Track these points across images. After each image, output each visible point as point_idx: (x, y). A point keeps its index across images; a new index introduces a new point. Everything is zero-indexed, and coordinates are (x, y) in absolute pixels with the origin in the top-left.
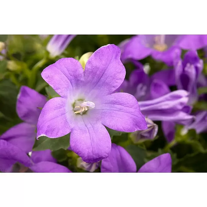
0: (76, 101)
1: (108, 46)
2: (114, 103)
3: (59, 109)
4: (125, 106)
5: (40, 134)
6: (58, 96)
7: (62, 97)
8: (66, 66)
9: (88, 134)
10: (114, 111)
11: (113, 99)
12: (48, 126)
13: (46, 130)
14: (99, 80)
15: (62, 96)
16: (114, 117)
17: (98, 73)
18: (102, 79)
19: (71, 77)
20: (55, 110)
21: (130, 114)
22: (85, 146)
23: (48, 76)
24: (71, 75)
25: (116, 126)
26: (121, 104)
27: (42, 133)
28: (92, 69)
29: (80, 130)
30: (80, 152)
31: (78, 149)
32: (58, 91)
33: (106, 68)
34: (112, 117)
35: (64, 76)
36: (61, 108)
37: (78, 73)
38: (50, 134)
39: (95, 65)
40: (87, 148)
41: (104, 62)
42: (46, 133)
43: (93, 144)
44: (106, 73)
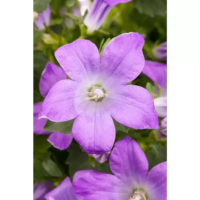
0: (92, 86)
1: (130, 34)
2: (127, 95)
3: (67, 92)
4: (137, 100)
5: (41, 116)
6: (68, 78)
7: (73, 80)
8: (81, 48)
9: (93, 124)
10: (125, 104)
11: (126, 91)
12: (52, 108)
13: (48, 111)
14: (116, 68)
15: (72, 78)
16: (124, 110)
17: (115, 61)
18: (118, 68)
19: (86, 60)
20: (62, 92)
21: (141, 109)
22: (87, 135)
23: (62, 56)
24: (86, 59)
25: (123, 119)
26: (133, 98)
27: (44, 115)
28: (109, 55)
29: (86, 117)
30: (81, 141)
31: (79, 138)
32: (69, 74)
33: (123, 57)
34: (122, 110)
35: (78, 58)
36: (70, 91)
37: (93, 58)
38: (52, 117)
39: (113, 52)
40: (89, 139)
41: (122, 50)
42: (47, 115)
43: (96, 135)
44: (123, 62)
